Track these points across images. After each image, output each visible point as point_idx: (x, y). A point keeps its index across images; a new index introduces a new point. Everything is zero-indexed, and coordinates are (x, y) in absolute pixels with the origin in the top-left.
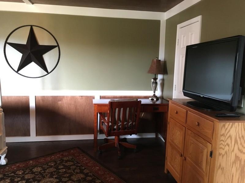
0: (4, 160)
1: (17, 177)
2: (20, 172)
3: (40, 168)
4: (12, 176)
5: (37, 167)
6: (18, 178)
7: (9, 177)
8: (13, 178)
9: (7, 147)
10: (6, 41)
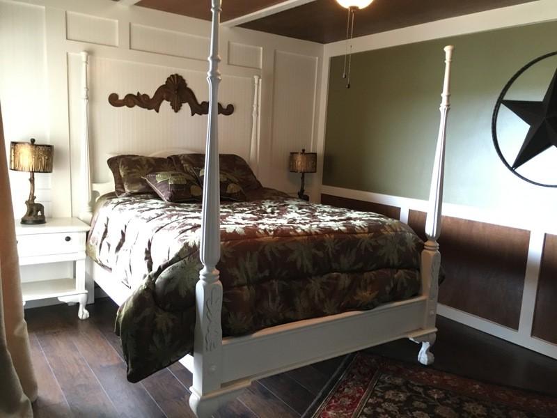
0: (426, 356)
1: (421, 400)
2: (438, 394)
3: (485, 409)
4: (416, 392)
5: (479, 404)
6: (425, 402)
7: (411, 390)
8: (414, 397)
9: (436, 330)
10: (500, 98)
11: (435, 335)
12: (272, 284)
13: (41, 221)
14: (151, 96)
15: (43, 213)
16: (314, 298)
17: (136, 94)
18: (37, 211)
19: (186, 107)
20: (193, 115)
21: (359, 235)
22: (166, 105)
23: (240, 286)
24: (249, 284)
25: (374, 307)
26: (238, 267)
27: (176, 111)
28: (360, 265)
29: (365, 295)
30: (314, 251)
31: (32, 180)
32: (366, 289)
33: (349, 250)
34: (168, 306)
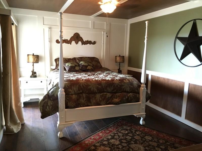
0: (142, 122)
2: (139, 133)
5: (151, 137)
9: (145, 113)
10: (176, 36)
11: (145, 115)
12: (83, 95)
13: (36, 77)
14: (69, 40)
15: (36, 74)
16: (97, 100)
17: (64, 39)
18: (34, 74)
19: (80, 43)
20: (82, 45)
21: (115, 82)
22: (73, 42)
23: (72, 95)
24: (75, 94)
25: (119, 104)
26: (72, 89)
27: (77, 44)
28: (115, 91)
29: (116, 100)
30: (97, 86)
31: (33, 65)
32: (117, 98)
33: (110, 86)
34: (51, 99)
